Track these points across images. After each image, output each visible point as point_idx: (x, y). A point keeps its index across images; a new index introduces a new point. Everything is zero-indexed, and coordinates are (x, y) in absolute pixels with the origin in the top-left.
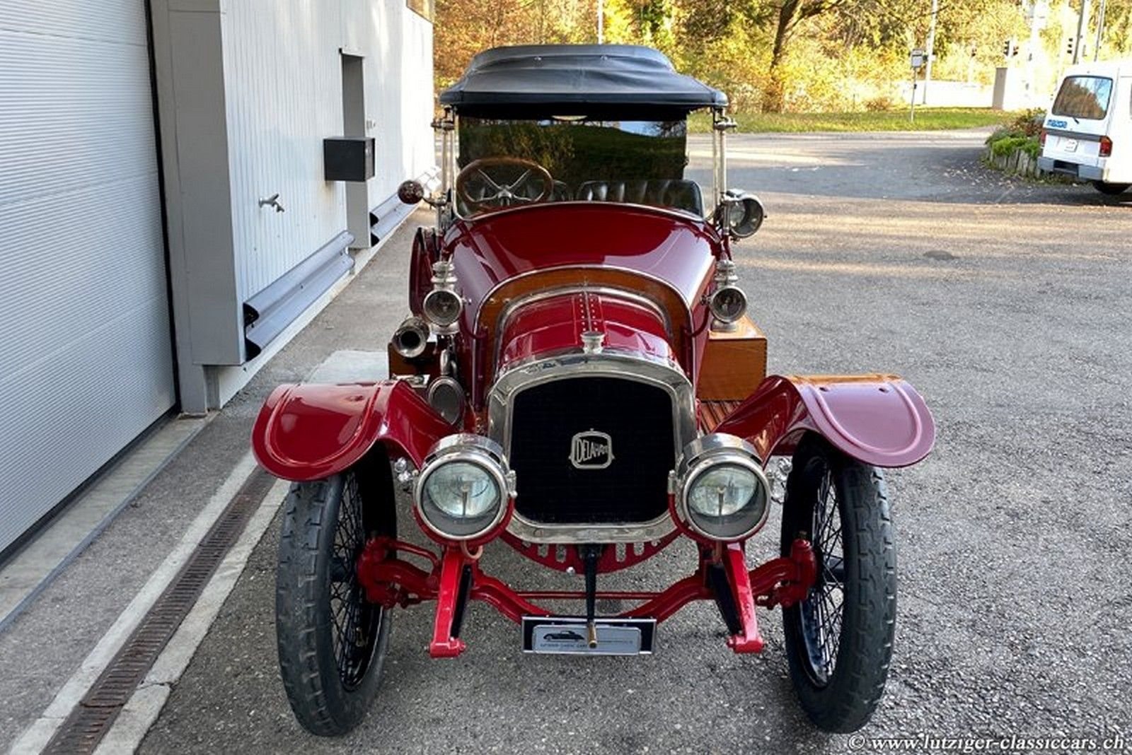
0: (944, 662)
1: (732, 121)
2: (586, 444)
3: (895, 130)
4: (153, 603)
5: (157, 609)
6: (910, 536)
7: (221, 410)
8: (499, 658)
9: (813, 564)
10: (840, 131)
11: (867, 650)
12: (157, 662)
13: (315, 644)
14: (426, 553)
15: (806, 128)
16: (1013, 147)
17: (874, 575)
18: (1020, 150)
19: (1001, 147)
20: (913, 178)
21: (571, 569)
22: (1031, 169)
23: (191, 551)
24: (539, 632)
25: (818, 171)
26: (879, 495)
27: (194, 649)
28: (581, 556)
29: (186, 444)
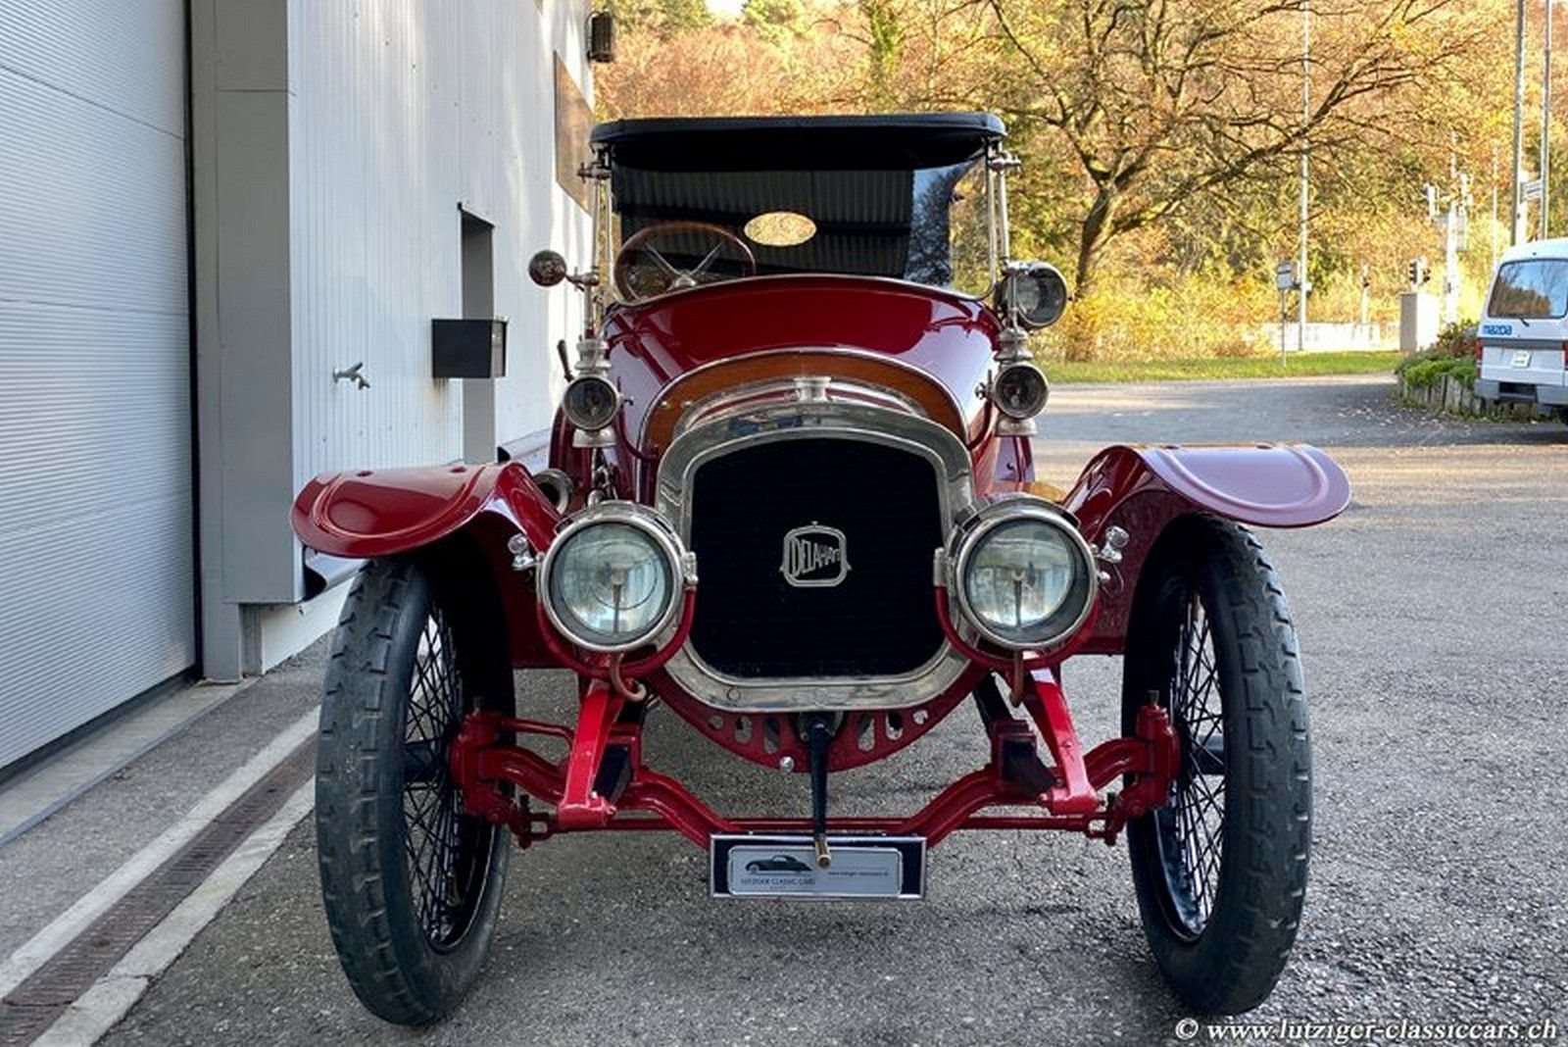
0: (1403, 938)
1: (1014, 158)
2: (806, 545)
3: (1259, 376)
4: (136, 883)
5: (140, 893)
6: (1330, 794)
7: (262, 676)
8: (675, 942)
9: (1174, 742)
10: (1180, 379)
11: (1269, 826)
12: (132, 952)
13: (375, 823)
14: (558, 730)
15: (1130, 377)
16: (1437, 374)
17: (1270, 702)
18: (1446, 377)
19: (1418, 374)
20: (1292, 421)
21: (788, 760)
22: (1466, 402)
23: (200, 828)
24: (738, 859)
25: (1152, 416)
26: (1269, 587)
27: (192, 936)
28: (802, 736)
29: (208, 710)
